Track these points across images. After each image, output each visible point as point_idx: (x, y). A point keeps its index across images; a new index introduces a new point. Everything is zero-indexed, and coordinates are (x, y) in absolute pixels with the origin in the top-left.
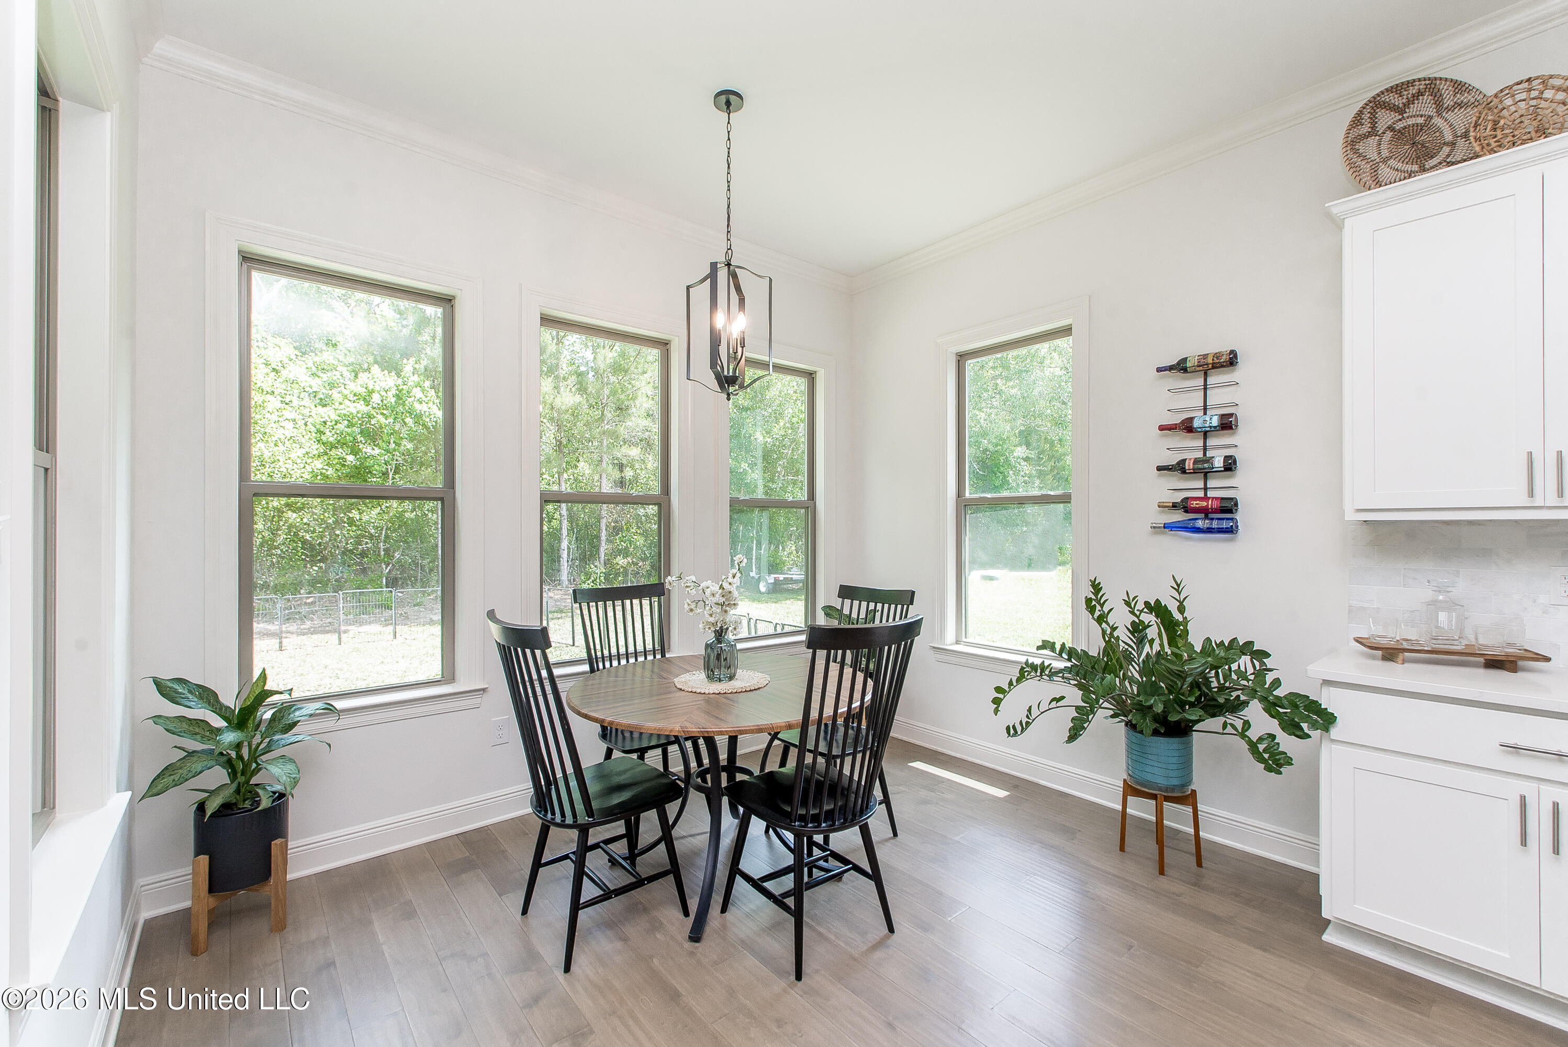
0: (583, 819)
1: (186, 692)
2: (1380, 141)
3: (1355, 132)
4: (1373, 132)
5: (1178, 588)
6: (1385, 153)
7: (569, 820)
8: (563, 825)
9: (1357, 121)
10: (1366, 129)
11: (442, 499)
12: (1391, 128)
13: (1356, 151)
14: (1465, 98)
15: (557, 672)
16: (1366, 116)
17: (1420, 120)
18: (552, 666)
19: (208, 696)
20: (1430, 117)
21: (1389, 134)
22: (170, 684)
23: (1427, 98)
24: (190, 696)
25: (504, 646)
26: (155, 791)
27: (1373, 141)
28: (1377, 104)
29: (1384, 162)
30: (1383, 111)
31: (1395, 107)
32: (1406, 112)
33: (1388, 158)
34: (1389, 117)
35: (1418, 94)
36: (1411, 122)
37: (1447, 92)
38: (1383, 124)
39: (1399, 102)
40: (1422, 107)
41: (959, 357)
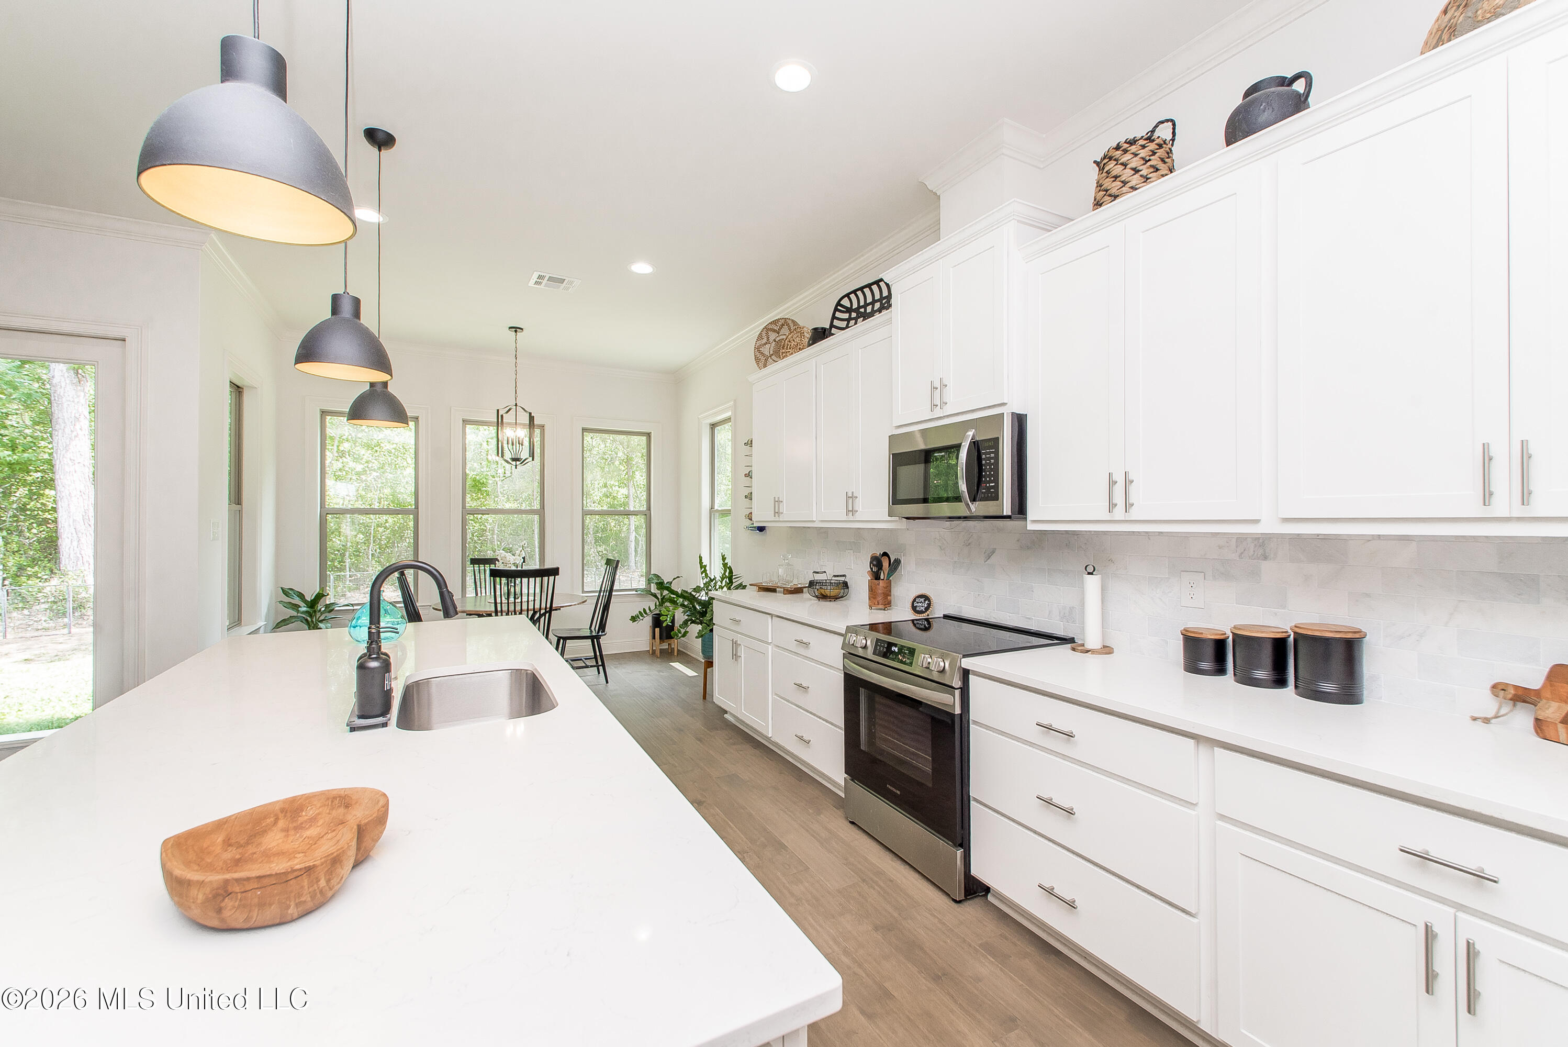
1: (292, 593)
3: (759, 343)
4: (767, 343)
6: (771, 353)
9: (760, 337)
10: (765, 341)
11: (414, 514)
12: (775, 340)
13: (760, 351)
16: (764, 334)
19: (301, 596)
21: (774, 343)
22: (287, 590)
23: (786, 327)
24: (294, 595)
26: (278, 627)
27: (768, 346)
28: (767, 329)
29: (770, 356)
30: (770, 333)
31: (774, 331)
32: (778, 333)
33: (772, 355)
34: (773, 336)
35: (783, 325)
36: (781, 337)
37: (792, 325)
38: (771, 339)
39: (776, 328)
40: (785, 331)
41: (712, 426)
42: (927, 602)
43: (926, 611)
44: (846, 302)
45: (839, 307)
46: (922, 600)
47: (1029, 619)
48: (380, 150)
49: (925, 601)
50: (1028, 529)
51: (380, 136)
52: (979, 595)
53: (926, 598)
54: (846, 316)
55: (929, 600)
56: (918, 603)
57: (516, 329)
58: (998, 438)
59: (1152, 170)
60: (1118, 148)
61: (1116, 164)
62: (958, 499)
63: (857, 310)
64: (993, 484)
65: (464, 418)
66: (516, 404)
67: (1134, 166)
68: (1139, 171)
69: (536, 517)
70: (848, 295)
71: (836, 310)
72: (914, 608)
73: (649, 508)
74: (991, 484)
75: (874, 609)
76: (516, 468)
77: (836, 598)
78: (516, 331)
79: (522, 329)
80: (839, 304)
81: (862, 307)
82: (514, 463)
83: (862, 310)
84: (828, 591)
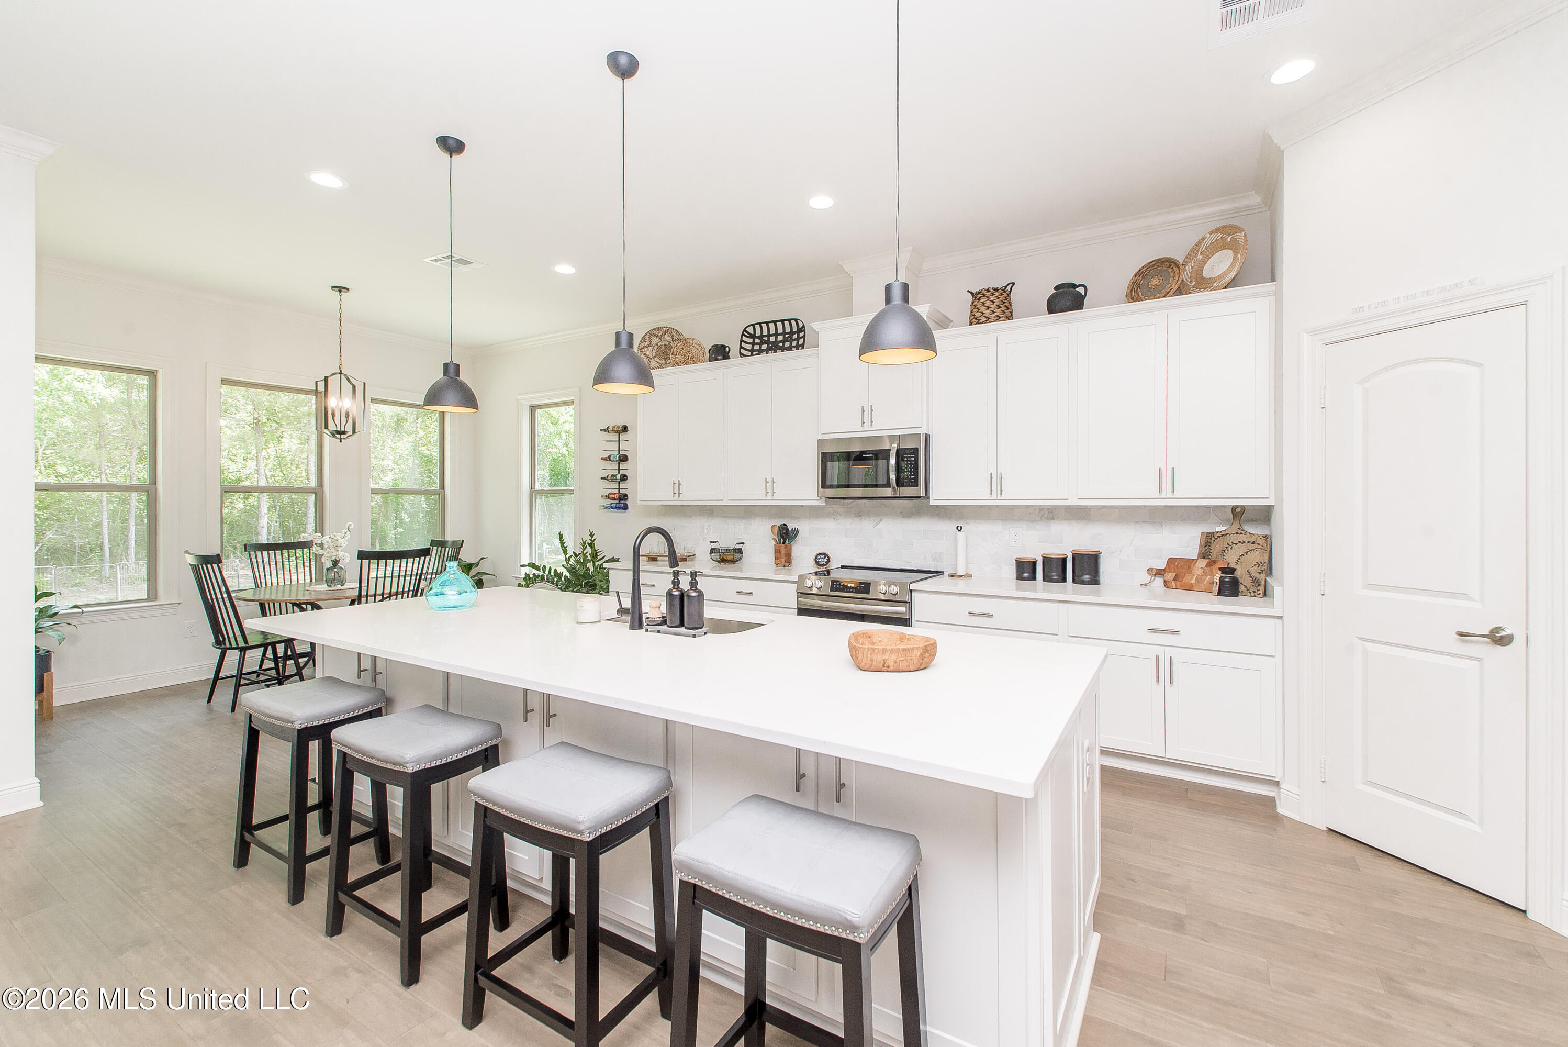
0: (242, 644)
2: (653, 349)
4: (650, 345)
5: (592, 535)
6: (654, 355)
7: (234, 645)
8: (231, 648)
10: (647, 343)
11: (147, 491)
12: (657, 344)
14: (680, 337)
15: (233, 595)
16: (647, 338)
17: (667, 343)
18: (231, 592)
20: (670, 342)
21: (656, 347)
23: (668, 334)
25: (195, 565)
27: (650, 348)
29: (654, 358)
30: (653, 338)
31: (657, 336)
32: (661, 339)
33: (655, 357)
34: (655, 340)
35: (665, 333)
36: (664, 343)
37: (675, 334)
38: (653, 343)
39: (659, 335)
40: (668, 338)
41: (532, 408)
42: (826, 558)
43: (826, 565)
44: (750, 330)
45: (745, 333)
46: (823, 556)
47: (910, 562)
48: (451, 157)
49: (825, 557)
50: (931, 504)
51: (452, 142)
52: (868, 550)
53: (826, 555)
54: (751, 340)
55: (828, 557)
56: (819, 559)
57: (340, 289)
58: (917, 448)
59: (1006, 308)
60: (988, 290)
61: (988, 300)
62: (888, 485)
63: (761, 337)
64: (914, 477)
65: (223, 377)
66: (341, 371)
67: (998, 304)
68: (1001, 307)
69: (312, 498)
70: (753, 325)
71: (743, 335)
72: (817, 563)
73: (442, 487)
74: (912, 477)
75: (780, 566)
76: (341, 442)
77: (733, 561)
78: (340, 291)
79: (348, 289)
80: (745, 330)
81: (765, 336)
82: (338, 436)
83: (766, 339)
84: (729, 556)
